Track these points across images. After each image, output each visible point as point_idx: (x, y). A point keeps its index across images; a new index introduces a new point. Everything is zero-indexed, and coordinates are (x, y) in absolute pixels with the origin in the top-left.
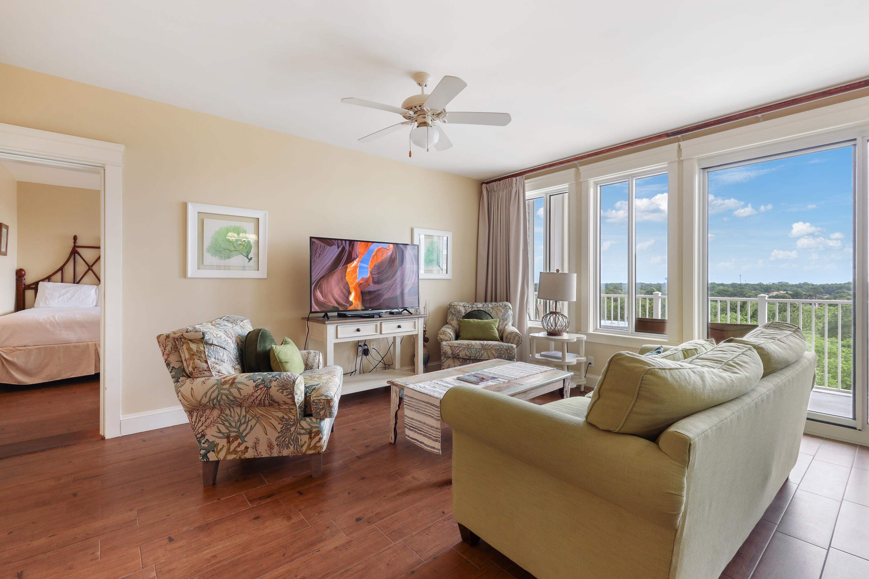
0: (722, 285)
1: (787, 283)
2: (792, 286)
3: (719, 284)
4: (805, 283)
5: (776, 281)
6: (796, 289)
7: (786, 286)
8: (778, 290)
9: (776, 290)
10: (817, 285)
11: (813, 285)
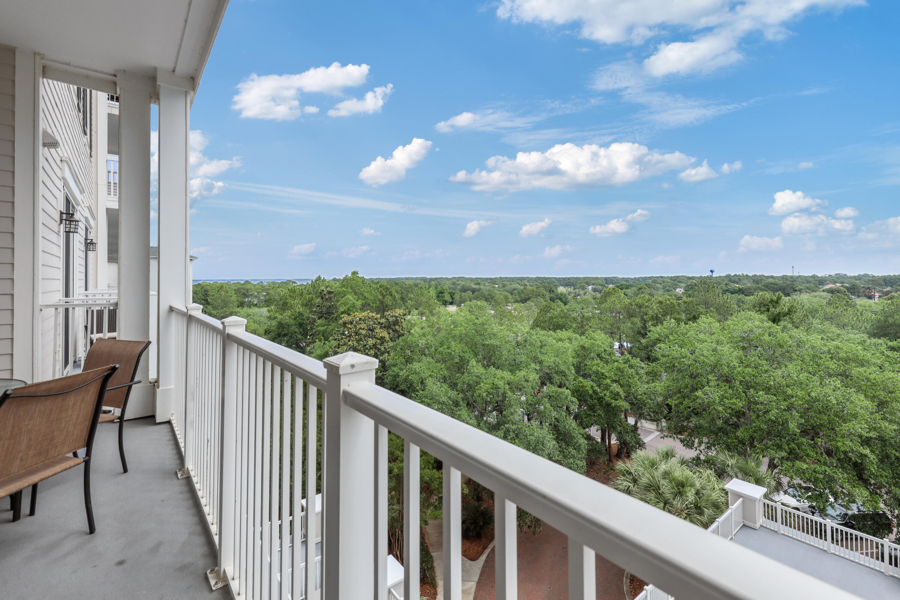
0: (772, 277)
1: (845, 275)
2: (851, 277)
3: (768, 276)
4: (865, 274)
5: (833, 273)
6: (854, 281)
7: (843, 278)
8: (835, 282)
9: (831, 282)
10: (878, 276)
11: (874, 277)
